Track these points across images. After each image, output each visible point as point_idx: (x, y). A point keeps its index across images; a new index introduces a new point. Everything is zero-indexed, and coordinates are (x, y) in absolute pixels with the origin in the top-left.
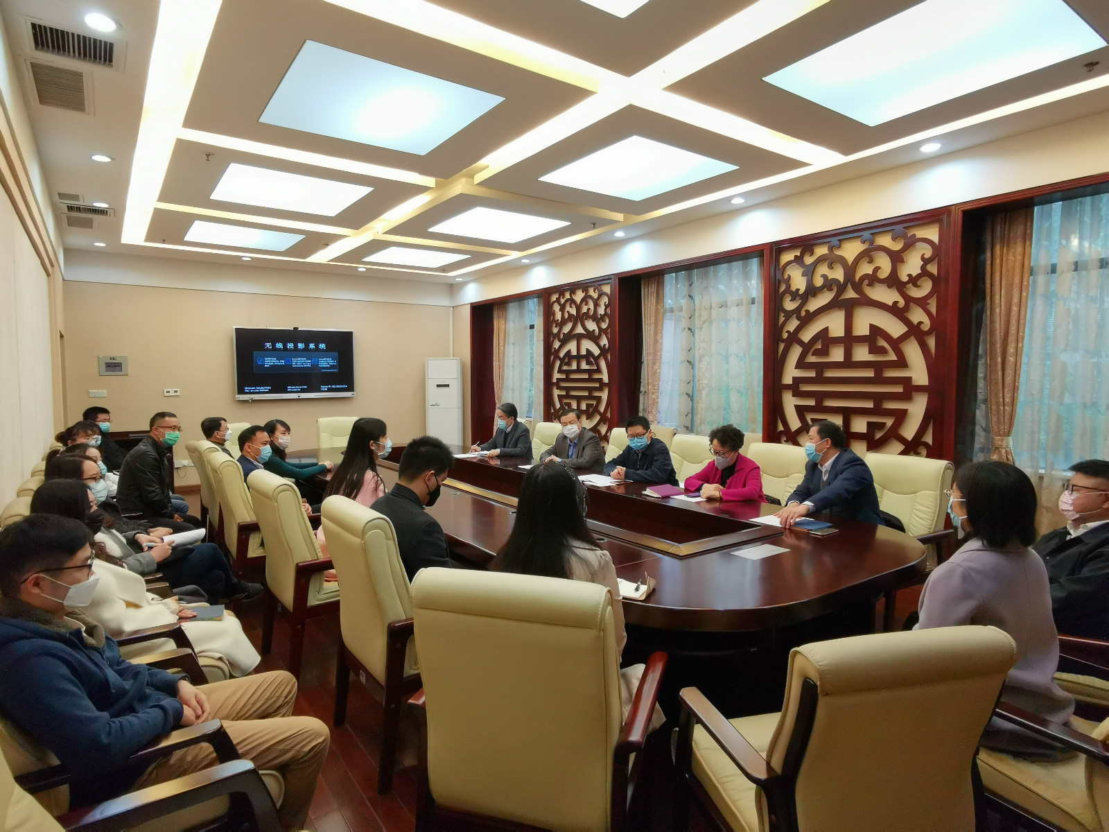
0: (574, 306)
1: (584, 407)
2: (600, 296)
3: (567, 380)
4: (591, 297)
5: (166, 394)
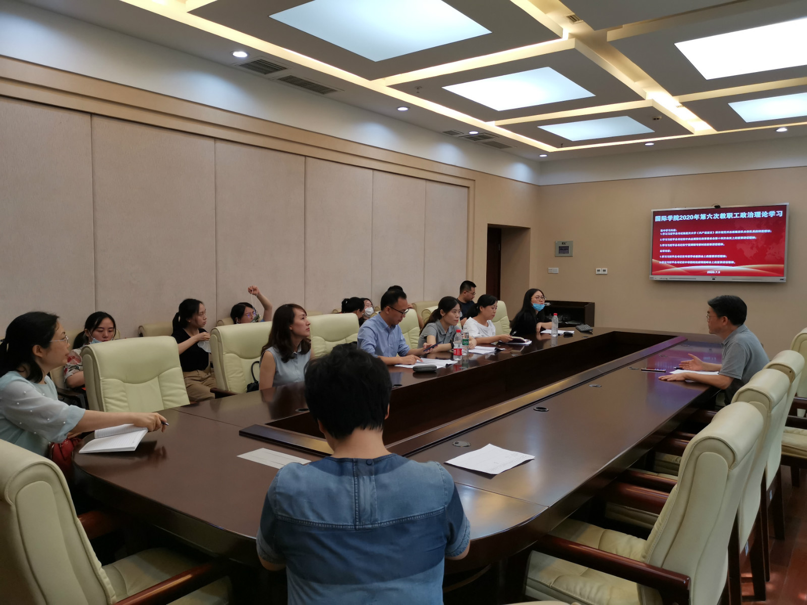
5: (597, 273)
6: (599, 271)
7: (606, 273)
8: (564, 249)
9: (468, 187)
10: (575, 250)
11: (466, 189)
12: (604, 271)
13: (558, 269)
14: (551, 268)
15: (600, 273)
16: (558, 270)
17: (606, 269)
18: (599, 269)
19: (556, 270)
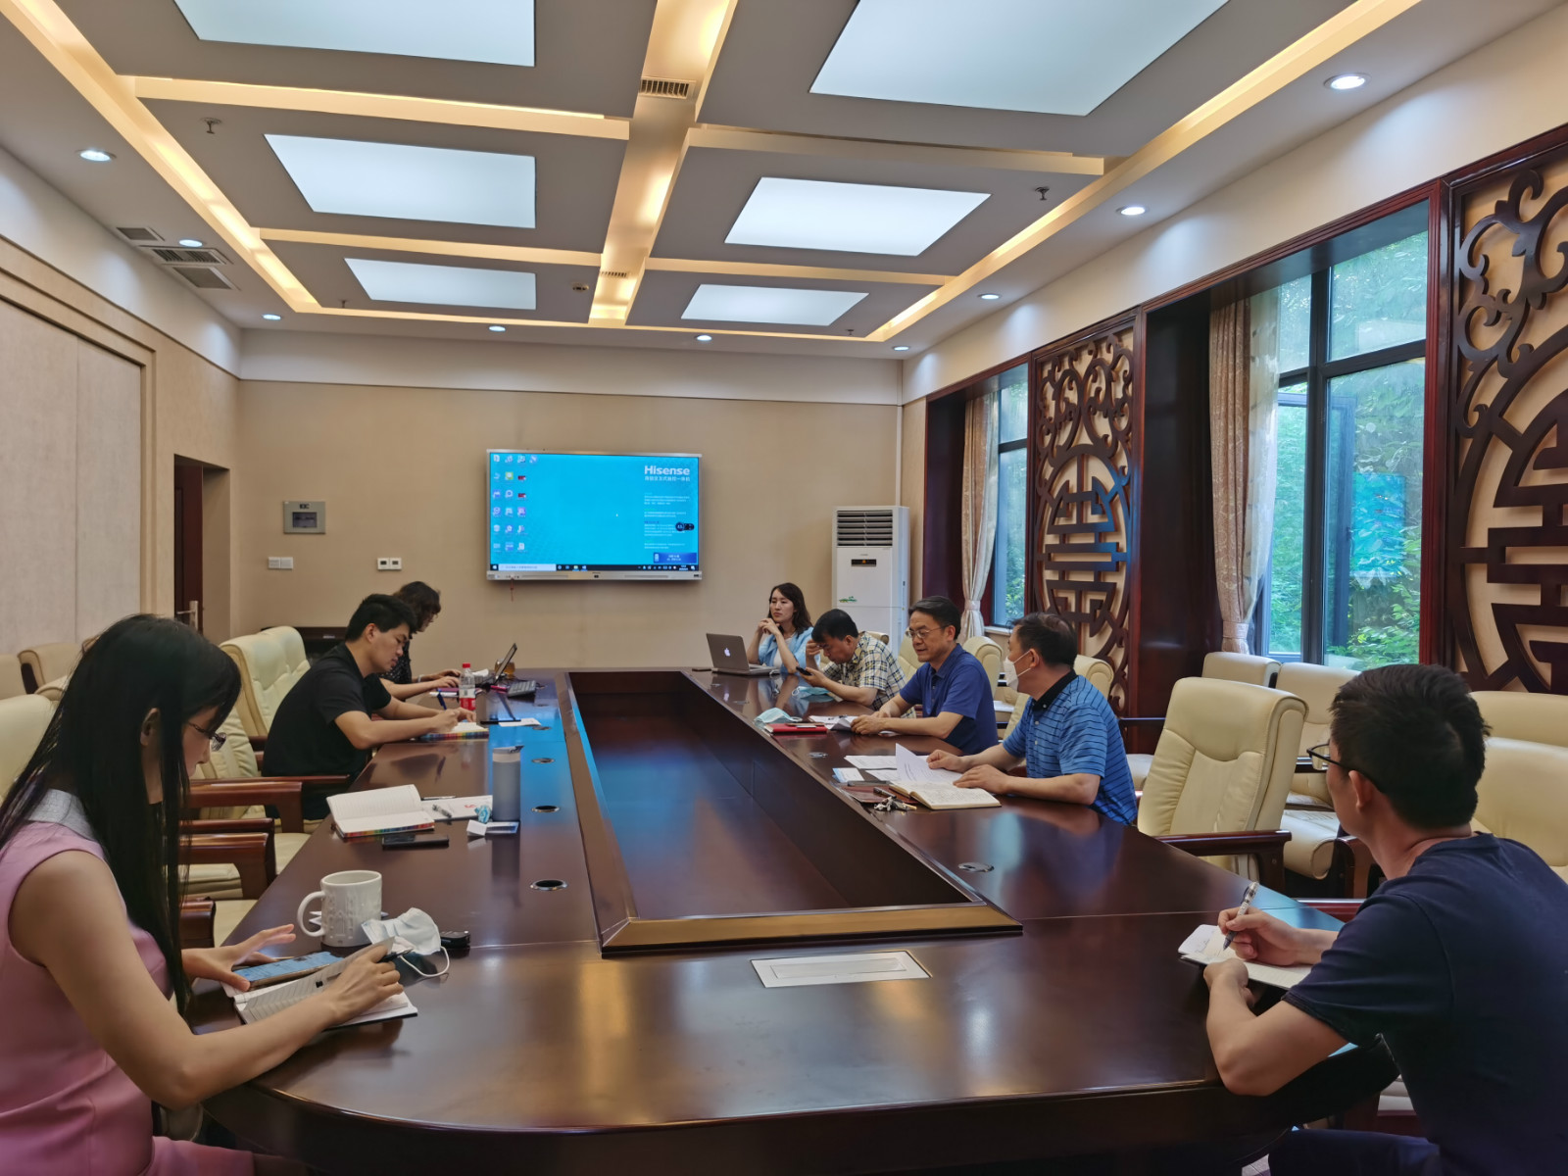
0: (1074, 385)
1: (1087, 608)
2: (1116, 360)
3: (1064, 547)
4: (1101, 363)
5: (380, 567)
6: (384, 563)
7: (398, 567)
8: (303, 518)
9: (141, 366)
10: (330, 521)
11: (136, 370)
12: (395, 563)
13: (290, 559)
14: (275, 558)
15: (386, 567)
16: (292, 562)
17: (399, 560)
18: (384, 559)
19: (288, 561)
